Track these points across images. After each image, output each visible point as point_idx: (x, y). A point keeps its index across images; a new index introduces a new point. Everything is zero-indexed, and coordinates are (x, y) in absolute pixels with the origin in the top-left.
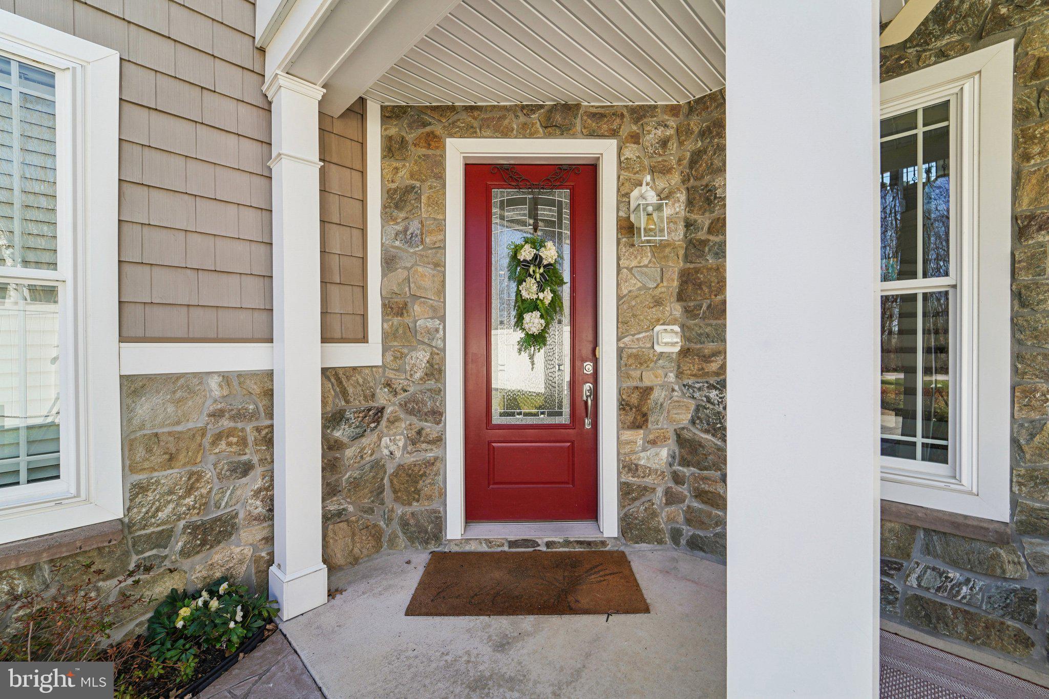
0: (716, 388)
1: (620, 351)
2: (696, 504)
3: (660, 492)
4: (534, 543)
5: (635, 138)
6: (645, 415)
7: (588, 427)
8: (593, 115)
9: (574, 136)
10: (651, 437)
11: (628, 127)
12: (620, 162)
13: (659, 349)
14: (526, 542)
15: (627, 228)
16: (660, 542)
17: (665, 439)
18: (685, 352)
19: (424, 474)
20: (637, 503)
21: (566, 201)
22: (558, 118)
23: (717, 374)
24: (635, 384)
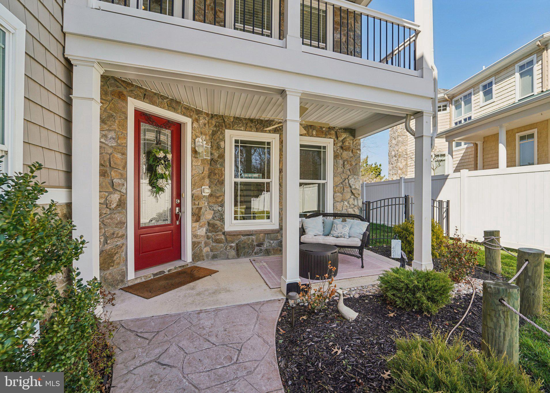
0: (221, 206)
1: (193, 196)
2: (214, 244)
3: (203, 242)
4: (164, 272)
5: (197, 120)
6: (200, 217)
7: (178, 224)
8: (185, 108)
9: (178, 113)
10: (201, 224)
11: (195, 116)
12: (192, 127)
13: (204, 194)
14: (161, 273)
15: (195, 152)
16: (204, 260)
17: (205, 224)
18: (211, 195)
19: (117, 253)
20: (197, 248)
21: (170, 135)
22: (174, 105)
23: (221, 202)
24: (196, 206)
